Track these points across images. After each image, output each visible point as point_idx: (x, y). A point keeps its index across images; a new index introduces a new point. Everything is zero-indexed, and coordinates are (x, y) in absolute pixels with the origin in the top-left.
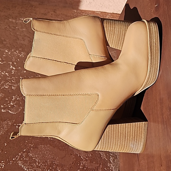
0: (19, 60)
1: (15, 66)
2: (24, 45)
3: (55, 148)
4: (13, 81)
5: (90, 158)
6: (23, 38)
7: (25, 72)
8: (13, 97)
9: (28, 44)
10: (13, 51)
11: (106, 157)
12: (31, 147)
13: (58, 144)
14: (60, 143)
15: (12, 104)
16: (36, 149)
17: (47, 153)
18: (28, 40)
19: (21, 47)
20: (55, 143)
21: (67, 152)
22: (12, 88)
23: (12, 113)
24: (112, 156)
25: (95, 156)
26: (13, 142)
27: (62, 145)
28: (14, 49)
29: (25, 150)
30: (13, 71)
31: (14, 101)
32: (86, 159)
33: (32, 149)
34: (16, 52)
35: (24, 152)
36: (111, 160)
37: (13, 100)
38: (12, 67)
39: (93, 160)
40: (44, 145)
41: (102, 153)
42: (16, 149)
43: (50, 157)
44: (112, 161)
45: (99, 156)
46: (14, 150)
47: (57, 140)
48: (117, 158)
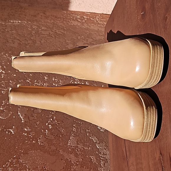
0: (8, 63)
1: (5, 70)
2: (14, 48)
3: (45, 153)
4: (3, 85)
5: (81, 163)
6: (12, 41)
7: (14, 76)
8: (3, 101)
9: (18, 46)
10: (2, 54)
11: (97, 161)
12: (21, 153)
13: (48, 149)
14: (50, 148)
15: (2, 109)
16: (26, 155)
17: (37, 158)
18: (18, 43)
19: (10, 50)
20: (46, 148)
21: (57, 157)
22: (2, 92)
23: (2, 118)
24: (102, 160)
25: (86, 160)
27: (52, 150)
28: (3, 52)
29: (15, 156)
30: (2, 75)
31: (4, 106)
32: (76, 163)
33: (22, 155)
34: (6, 56)
35: (14, 158)
36: (101, 164)
37: (3, 104)
38: (1, 70)
39: (83, 164)
40: (34, 150)
41: (92, 157)
42: (6, 155)
43: (40, 162)
44: (103, 165)
45: (89, 160)
46: (4, 156)
47: (48, 145)
48: (108, 162)
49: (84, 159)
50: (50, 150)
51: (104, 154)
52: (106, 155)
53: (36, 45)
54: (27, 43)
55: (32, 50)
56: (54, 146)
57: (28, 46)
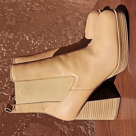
0: (9, 42)
1: (6, 48)
2: (12, 26)
3: (43, 125)
4: (5, 63)
5: (72, 133)
6: (10, 19)
7: (14, 53)
8: (6, 79)
9: (16, 24)
10: (3, 32)
11: (85, 130)
12: (23, 126)
13: (46, 121)
14: (47, 121)
15: (6, 86)
16: (28, 128)
17: (37, 130)
18: (16, 21)
19: (10, 28)
20: (43, 120)
21: (53, 128)
22: (5, 70)
23: (6, 94)
24: (90, 129)
25: (77, 130)
26: (8, 122)
27: (49, 122)
28: (4, 31)
29: (19, 129)
30: (4, 53)
31: (7, 83)
32: (69, 133)
33: (24, 127)
34: (6, 34)
35: (18, 131)
36: (89, 133)
37: (6, 82)
38: (3, 49)
39: (75, 134)
40: (34, 123)
41: (82, 127)
42: (11, 129)
43: (40, 134)
44: (90, 134)
45: (79, 129)
46: (10, 129)
47: (45, 117)
48: (94, 131)
49: (75, 129)
50: (47, 122)
51: (91, 124)
52: (93, 124)
53: (31, 21)
54: (23, 20)
55: (28, 27)
56: (50, 118)
57: (24, 24)
